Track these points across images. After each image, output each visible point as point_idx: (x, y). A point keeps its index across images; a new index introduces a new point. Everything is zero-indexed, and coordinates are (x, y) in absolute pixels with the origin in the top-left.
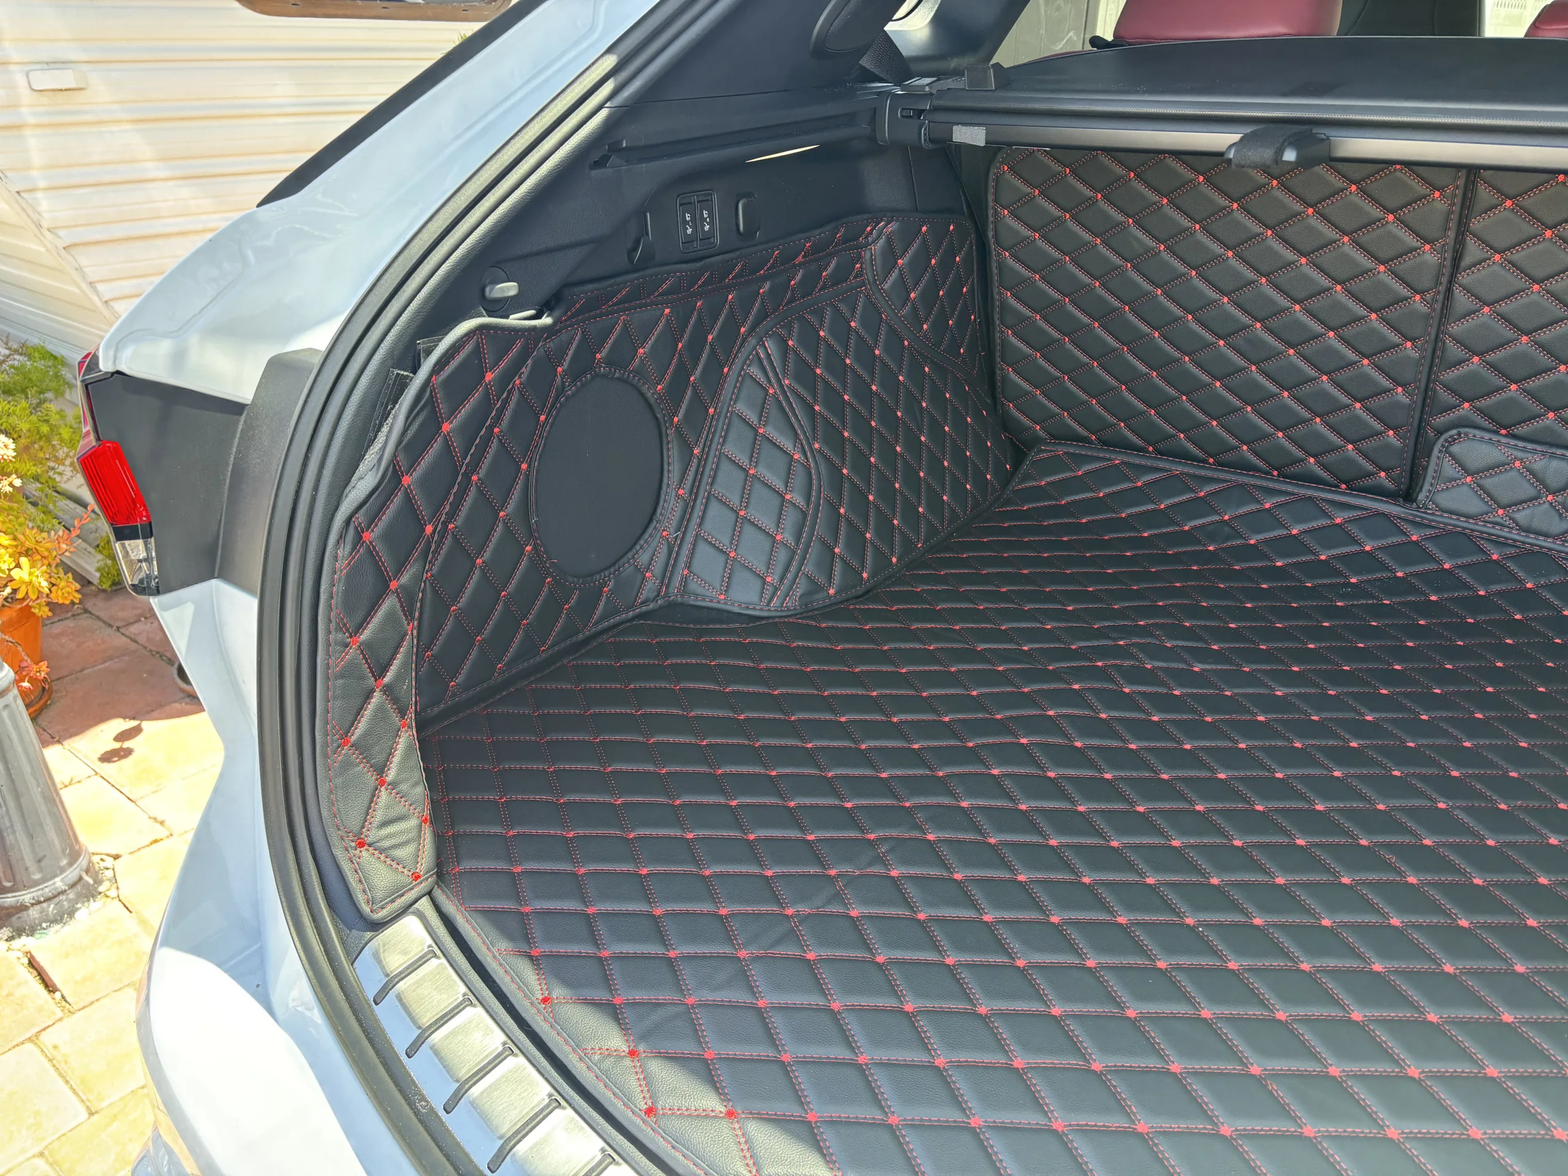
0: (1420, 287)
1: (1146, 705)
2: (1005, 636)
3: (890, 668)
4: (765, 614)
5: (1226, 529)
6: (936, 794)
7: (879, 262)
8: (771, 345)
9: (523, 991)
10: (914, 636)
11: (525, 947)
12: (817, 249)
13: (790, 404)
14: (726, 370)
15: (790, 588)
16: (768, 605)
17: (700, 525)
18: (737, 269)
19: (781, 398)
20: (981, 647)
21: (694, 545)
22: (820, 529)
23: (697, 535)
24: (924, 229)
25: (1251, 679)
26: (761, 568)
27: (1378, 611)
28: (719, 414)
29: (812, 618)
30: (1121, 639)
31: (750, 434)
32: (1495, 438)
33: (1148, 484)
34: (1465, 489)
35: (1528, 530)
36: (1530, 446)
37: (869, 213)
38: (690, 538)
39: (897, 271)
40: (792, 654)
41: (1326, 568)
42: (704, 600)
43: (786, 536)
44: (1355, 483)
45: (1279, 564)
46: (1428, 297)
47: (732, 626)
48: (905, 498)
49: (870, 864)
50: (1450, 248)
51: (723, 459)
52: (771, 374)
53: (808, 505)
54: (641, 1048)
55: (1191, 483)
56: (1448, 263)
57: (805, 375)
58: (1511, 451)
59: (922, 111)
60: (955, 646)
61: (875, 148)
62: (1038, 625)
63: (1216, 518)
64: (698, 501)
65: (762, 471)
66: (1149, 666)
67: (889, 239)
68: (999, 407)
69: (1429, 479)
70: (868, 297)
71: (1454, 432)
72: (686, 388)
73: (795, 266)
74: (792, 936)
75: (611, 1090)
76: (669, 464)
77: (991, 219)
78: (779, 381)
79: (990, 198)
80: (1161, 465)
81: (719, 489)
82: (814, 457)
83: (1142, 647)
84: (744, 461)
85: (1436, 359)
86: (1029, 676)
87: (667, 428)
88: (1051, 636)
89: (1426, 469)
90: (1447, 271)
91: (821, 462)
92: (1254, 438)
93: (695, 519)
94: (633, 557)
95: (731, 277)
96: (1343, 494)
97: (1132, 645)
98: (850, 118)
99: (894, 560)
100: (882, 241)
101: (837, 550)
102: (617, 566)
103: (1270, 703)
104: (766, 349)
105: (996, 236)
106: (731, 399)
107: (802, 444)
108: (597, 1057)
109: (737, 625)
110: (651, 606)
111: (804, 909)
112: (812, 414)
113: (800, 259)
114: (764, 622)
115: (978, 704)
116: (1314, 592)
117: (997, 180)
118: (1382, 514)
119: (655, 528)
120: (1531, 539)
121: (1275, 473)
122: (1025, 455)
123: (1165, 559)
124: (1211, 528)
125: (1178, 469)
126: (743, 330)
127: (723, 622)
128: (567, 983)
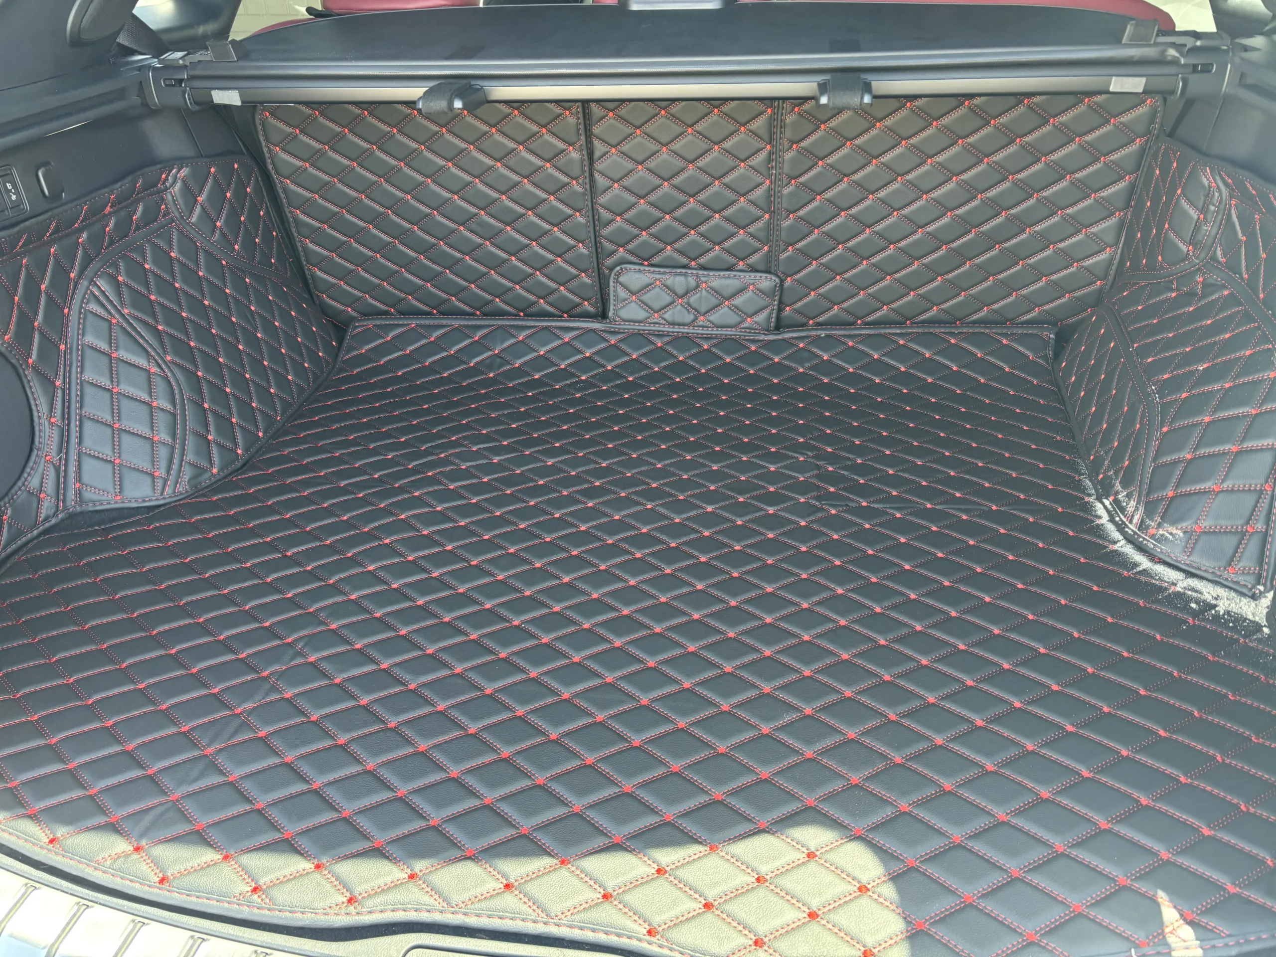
0: (574, 176)
1: (466, 494)
2: (360, 471)
3: (277, 517)
4: (161, 502)
5: (498, 360)
6: (331, 596)
7: (181, 201)
8: (101, 283)
9: (31, 842)
10: (291, 488)
11: (22, 811)
12: (120, 200)
13: (135, 329)
14: (66, 311)
15: (178, 476)
16: (162, 494)
17: (80, 443)
18: (52, 227)
19: (125, 325)
20: (343, 483)
21: (79, 461)
22: (191, 423)
23: (79, 454)
24: (212, 170)
25: (532, 458)
26: (147, 466)
27: (601, 395)
28: (71, 349)
29: (204, 495)
30: (441, 453)
31: (104, 360)
32: (642, 268)
33: (439, 338)
34: (633, 304)
35: (673, 324)
36: (662, 270)
37: (160, 162)
38: (73, 457)
39: (199, 207)
40: (195, 528)
41: (566, 373)
42: (102, 504)
43: (164, 436)
44: (572, 312)
45: (537, 377)
46: (580, 181)
47: (135, 519)
48: (257, 384)
49: (292, 659)
50: (584, 147)
51: (85, 385)
52: (109, 307)
53: (175, 407)
54: (143, 843)
55: (467, 331)
56: (586, 157)
57: (140, 301)
58: (653, 275)
59: (181, 81)
60: (324, 487)
61: (150, 112)
62: (382, 457)
63: (490, 353)
64: (73, 425)
65: (125, 388)
66: (463, 467)
67: (184, 181)
68: (315, 299)
69: (612, 302)
70: (181, 232)
71: (618, 268)
72: (33, 333)
73: (105, 215)
74: (245, 726)
75: (128, 879)
76: (35, 399)
77: (267, 155)
78: (119, 311)
79: (262, 138)
80: (444, 322)
81: (88, 410)
82: (169, 368)
83: (456, 455)
84: (105, 382)
85: (596, 222)
86: (382, 495)
87: (24, 370)
88: (394, 462)
89: (609, 295)
90: (586, 163)
91: (176, 370)
92: (502, 293)
93: (74, 440)
94: (24, 484)
95: (48, 234)
96: (566, 321)
97: (450, 455)
98: (121, 94)
99: (261, 434)
100: (178, 185)
101: (210, 437)
102: (10, 496)
103: (545, 471)
104: (99, 288)
105: (275, 168)
106: (78, 334)
107: (154, 359)
108: (109, 862)
109: (139, 517)
110: (53, 521)
111: (249, 705)
112: (158, 334)
113: (108, 209)
114: (162, 509)
115: (349, 525)
116: (562, 392)
117: (263, 124)
118: (591, 330)
119: (37, 456)
120: (676, 329)
121: (522, 314)
122: (346, 331)
123: (461, 390)
124: (487, 361)
125: (457, 323)
126: (72, 275)
127: (125, 518)
128: (68, 821)
